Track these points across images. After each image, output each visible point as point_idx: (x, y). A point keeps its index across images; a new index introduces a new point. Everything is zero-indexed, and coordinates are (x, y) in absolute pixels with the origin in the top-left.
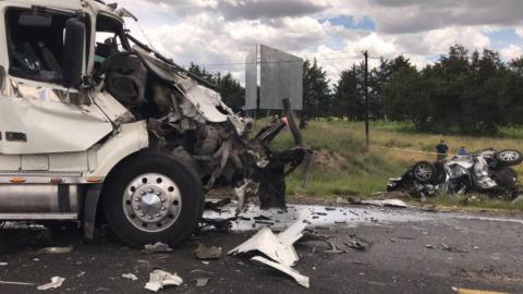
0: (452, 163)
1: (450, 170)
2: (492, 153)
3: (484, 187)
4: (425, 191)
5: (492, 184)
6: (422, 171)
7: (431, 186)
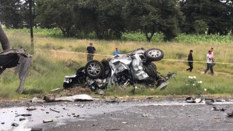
0: (115, 61)
1: (113, 66)
2: (143, 52)
3: (140, 78)
4: (95, 84)
5: (146, 76)
6: (93, 69)
7: (100, 80)
